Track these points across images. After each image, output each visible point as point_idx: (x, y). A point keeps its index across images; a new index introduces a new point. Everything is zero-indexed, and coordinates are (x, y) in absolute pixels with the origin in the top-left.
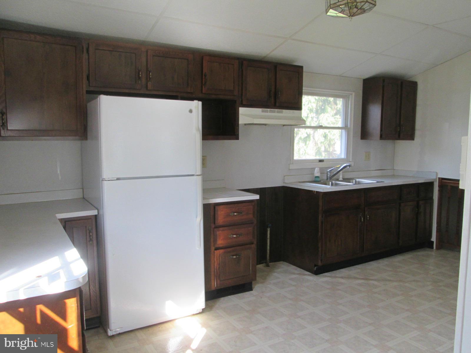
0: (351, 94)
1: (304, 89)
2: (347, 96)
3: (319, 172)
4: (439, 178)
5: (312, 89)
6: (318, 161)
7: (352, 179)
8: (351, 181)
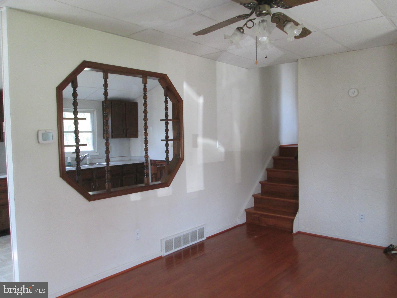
0: (94, 111)
1: (64, 109)
2: (92, 112)
3: (70, 160)
4: (151, 160)
5: (68, 109)
6: (72, 153)
7: (95, 163)
8: (94, 164)
